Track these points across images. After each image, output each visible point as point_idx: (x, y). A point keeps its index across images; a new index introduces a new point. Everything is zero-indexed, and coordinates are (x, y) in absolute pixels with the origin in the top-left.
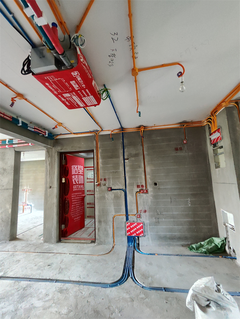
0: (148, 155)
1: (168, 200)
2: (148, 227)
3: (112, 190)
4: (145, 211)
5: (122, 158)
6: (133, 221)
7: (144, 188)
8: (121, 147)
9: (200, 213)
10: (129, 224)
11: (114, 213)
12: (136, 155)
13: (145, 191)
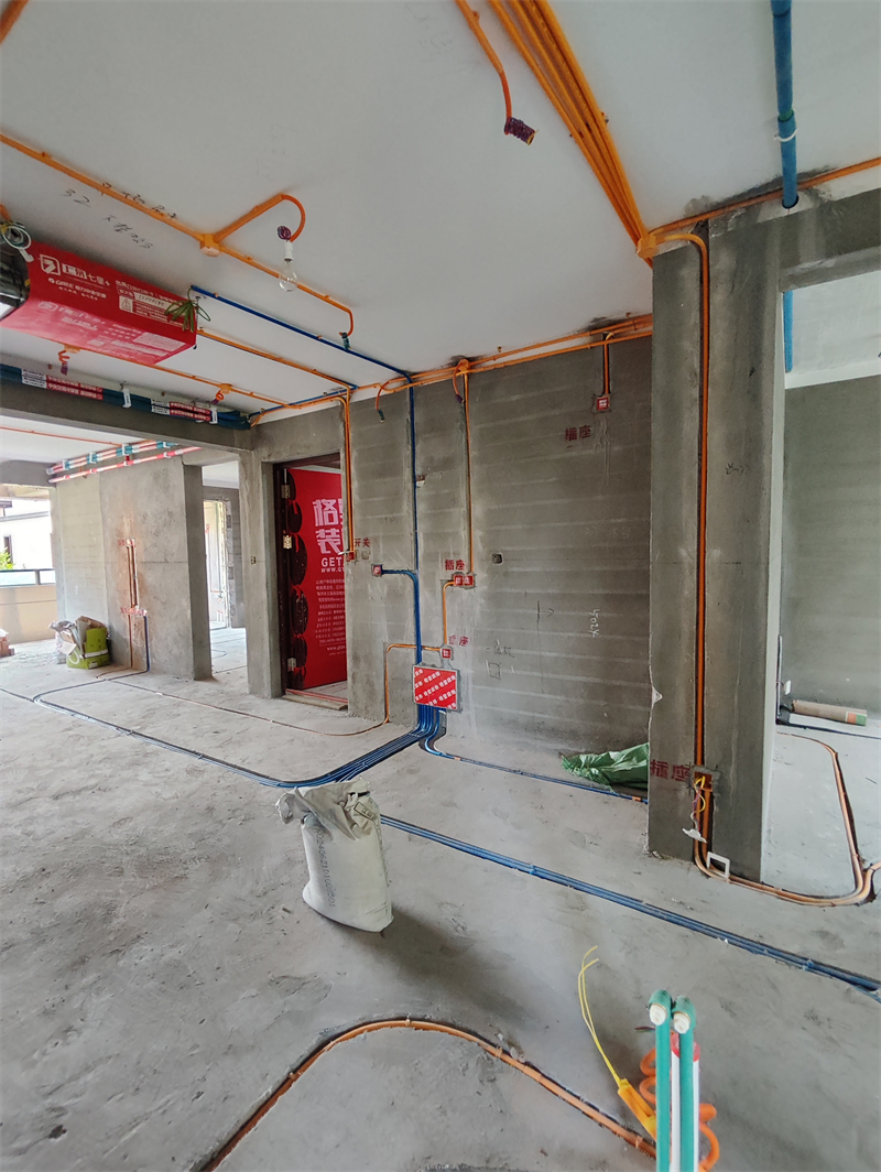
0: (480, 461)
1: (530, 611)
2: (471, 686)
3: (383, 572)
4: (464, 641)
5: (407, 474)
6: (433, 666)
7: (465, 571)
8: (405, 441)
9: (627, 661)
10: (421, 671)
11: (386, 638)
12: (447, 463)
13: (467, 580)
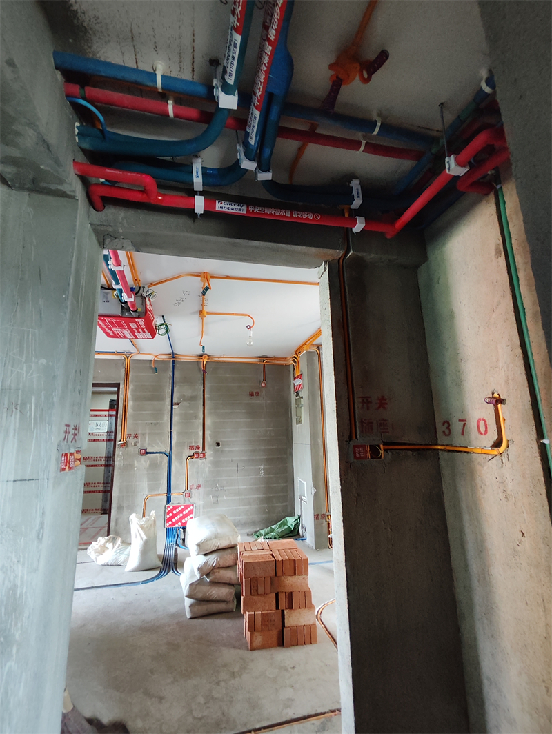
0: (211, 399)
1: (234, 468)
2: (202, 509)
3: (146, 453)
4: (199, 487)
5: (168, 401)
6: (179, 503)
7: (200, 451)
8: (168, 384)
9: (275, 485)
10: (171, 507)
11: (147, 492)
12: (193, 399)
13: (202, 455)
